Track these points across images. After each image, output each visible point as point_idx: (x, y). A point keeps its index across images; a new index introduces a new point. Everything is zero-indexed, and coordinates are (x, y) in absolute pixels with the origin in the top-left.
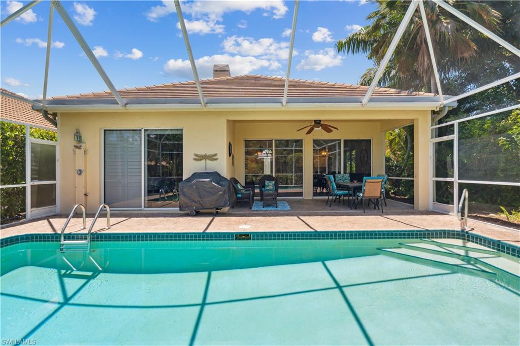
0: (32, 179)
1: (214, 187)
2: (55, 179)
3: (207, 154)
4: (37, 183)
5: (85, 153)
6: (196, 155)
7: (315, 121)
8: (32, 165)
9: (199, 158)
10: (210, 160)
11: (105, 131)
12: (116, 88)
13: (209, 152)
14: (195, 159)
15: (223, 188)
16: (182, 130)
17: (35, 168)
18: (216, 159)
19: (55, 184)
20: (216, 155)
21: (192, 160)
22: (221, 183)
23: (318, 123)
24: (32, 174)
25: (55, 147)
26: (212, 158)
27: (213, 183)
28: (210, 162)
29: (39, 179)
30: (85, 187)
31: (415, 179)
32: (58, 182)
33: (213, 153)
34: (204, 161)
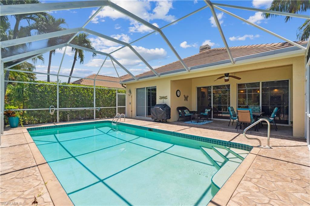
0: (118, 105)
1: (160, 111)
2: (125, 106)
3: (164, 96)
4: (119, 107)
5: (131, 97)
6: (160, 97)
8: (118, 101)
9: (161, 98)
11: (137, 89)
12: (134, 75)
13: (165, 96)
14: (160, 99)
15: (164, 111)
16: (156, 87)
17: (119, 102)
18: (167, 98)
19: (125, 107)
20: (167, 96)
21: (159, 99)
22: (164, 109)
23: (226, 75)
24: (118, 104)
25: (125, 95)
26: (165, 98)
27: (160, 109)
29: (120, 106)
30: (132, 108)
32: (126, 107)
33: (166, 96)
34: (163, 99)
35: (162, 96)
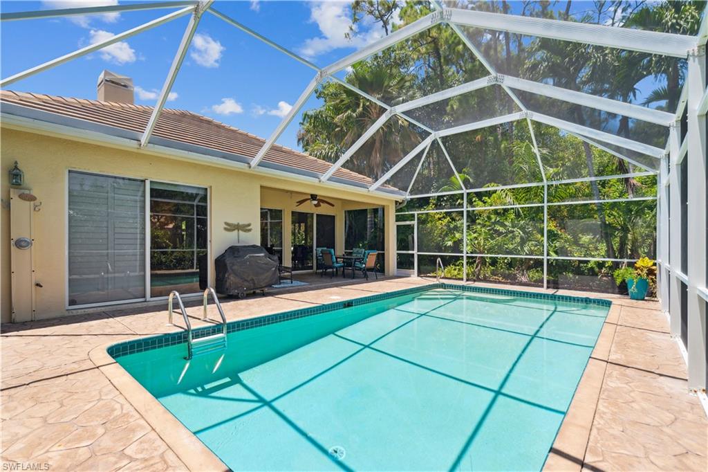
3: (240, 223)
5: (36, 208)
7: (312, 195)
9: (230, 227)
10: (242, 230)
11: (70, 171)
13: (243, 223)
14: (226, 229)
18: (250, 230)
20: (249, 225)
23: (314, 197)
26: (245, 228)
28: (244, 233)
31: (386, 252)
33: (246, 223)
34: (236, 231)
35: (234, 221)
